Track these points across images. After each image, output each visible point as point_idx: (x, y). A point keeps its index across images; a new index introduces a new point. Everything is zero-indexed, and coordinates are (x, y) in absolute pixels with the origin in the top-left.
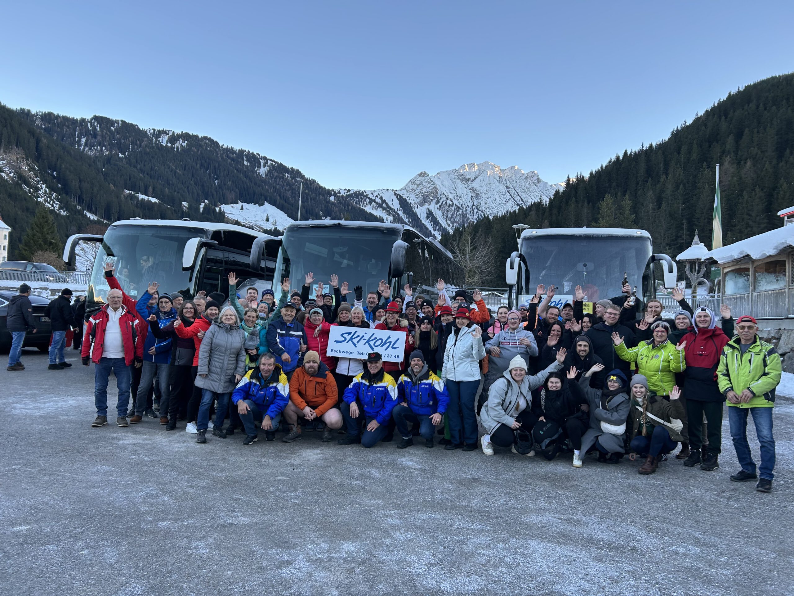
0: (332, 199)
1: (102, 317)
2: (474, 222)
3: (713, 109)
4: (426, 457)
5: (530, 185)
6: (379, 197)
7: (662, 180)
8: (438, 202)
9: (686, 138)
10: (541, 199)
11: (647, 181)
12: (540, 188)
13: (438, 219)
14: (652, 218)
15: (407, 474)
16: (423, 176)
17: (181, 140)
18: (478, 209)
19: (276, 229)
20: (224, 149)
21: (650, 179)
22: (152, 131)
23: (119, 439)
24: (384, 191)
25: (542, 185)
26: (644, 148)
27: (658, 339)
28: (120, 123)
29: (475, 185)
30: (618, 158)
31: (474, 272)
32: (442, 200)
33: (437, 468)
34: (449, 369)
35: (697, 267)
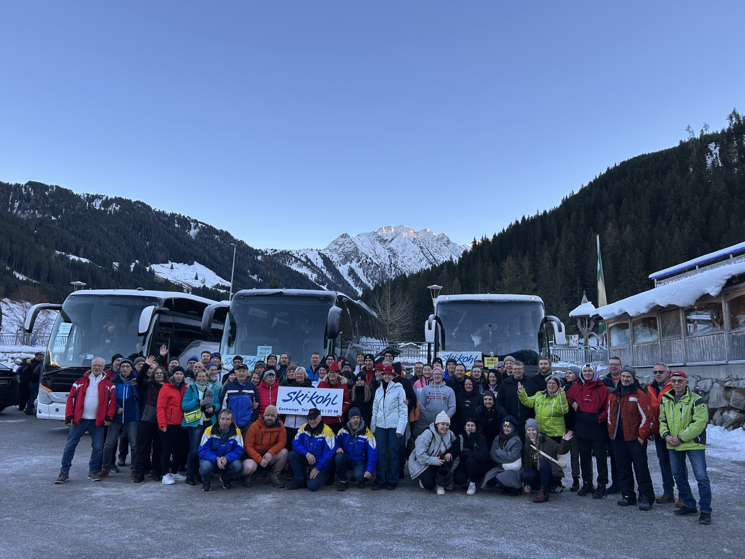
0: (259, 258)
1: (83, 382)
2: (392, 279)
3: (596, 181)
4: (364, 497)
5: (441, 246)
6: (304, 256)
7: (556, 242)
8: (359, 261)
9: (575, 206)
10: (451, 258)
11: (543, 243)
12: (450, 249)
13: (360, 275)
14: (549, 275)
15: (350, 512)
16: (344, 238)
17: (114, 204)
18: (395, 267)
19: (204, 286)
20: (156, 212)
21: (546, 241)
22: (86, 196)
23: (92, 493)
24: (308, 251)
25: (452, 246)
26: (540, 214)
27: (550, 390)
28: (55, 188)
29: (392, 245)
30: (517, 222)
31: (394, 325)
32: (363, 259)
33: (374, 506)
34: (380, 418)
35: (587, 322)
